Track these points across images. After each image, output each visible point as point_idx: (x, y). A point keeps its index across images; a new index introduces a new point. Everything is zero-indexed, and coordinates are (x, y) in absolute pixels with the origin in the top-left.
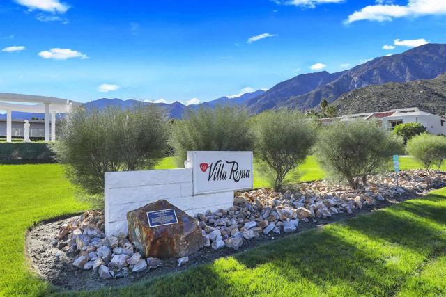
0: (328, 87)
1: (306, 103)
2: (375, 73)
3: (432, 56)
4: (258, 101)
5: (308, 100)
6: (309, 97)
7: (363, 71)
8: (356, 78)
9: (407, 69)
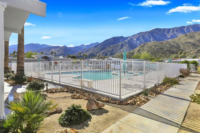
0: (126, 42)
1: (118, 48)
2: (141, 38)
3: (159, 32)
4: (98, 46)
5: (119, 47)
6: (119, 45)
7: (137, 37)
8: (135, 39)
9: (151, 37)
